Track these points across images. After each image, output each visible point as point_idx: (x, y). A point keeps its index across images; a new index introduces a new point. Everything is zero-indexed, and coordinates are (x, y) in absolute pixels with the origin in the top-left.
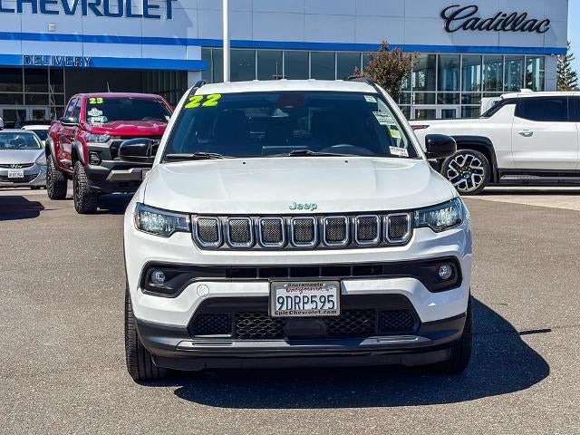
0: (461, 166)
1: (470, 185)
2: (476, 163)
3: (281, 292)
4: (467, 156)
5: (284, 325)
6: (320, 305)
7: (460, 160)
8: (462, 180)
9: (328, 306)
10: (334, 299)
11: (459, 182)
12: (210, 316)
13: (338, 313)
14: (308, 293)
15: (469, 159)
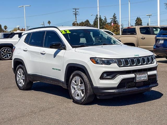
0: (5, 52)
1: (8, 57)
2: (9, 51)
3: (138, 76)
4: (6, 49)
5: (136, 84)
6: (144, 78)
7: (5, 50)
8: (6, 56)
9: (146, 78)
10: (147, 76)
11: (5, 57)
12: (123, 83)
13: (147, 80)
14: (142, 75)
15: (7, 50)
